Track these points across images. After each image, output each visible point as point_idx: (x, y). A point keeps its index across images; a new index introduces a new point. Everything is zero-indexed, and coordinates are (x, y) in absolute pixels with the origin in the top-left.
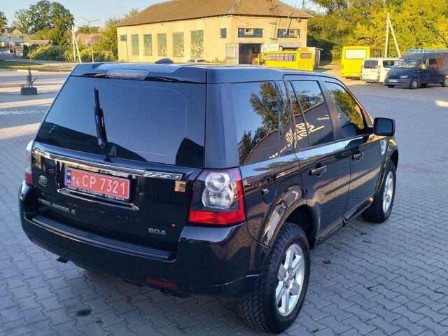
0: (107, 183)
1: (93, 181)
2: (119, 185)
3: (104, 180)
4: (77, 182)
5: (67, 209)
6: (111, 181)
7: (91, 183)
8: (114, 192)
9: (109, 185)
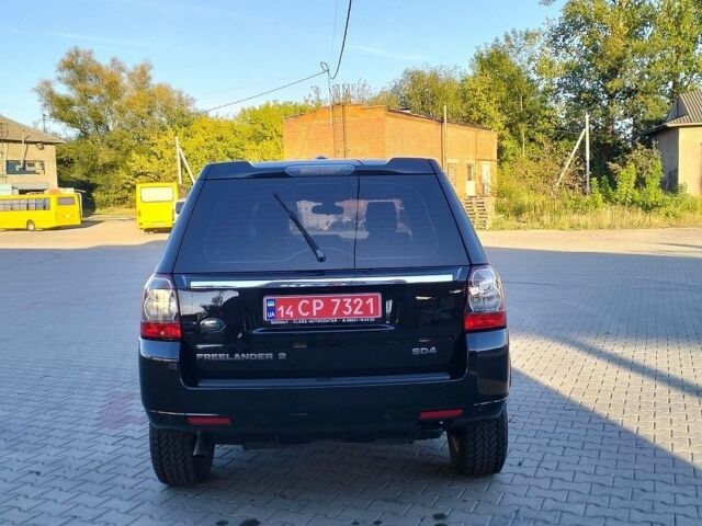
0: (343, 304)
1: (318, 305)
2: (364, 302)
3: (338, 301)
4: (287, 313)
5: (270, 355)
6: (350, 300)
7: (315, 309)
8: (356, 312)
9: (347, 305)
